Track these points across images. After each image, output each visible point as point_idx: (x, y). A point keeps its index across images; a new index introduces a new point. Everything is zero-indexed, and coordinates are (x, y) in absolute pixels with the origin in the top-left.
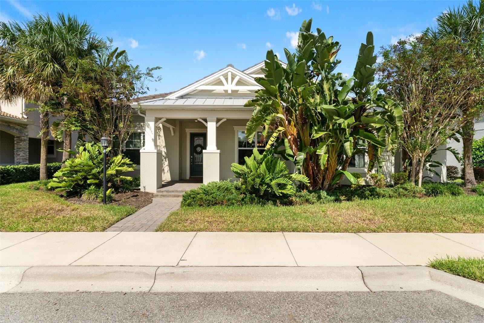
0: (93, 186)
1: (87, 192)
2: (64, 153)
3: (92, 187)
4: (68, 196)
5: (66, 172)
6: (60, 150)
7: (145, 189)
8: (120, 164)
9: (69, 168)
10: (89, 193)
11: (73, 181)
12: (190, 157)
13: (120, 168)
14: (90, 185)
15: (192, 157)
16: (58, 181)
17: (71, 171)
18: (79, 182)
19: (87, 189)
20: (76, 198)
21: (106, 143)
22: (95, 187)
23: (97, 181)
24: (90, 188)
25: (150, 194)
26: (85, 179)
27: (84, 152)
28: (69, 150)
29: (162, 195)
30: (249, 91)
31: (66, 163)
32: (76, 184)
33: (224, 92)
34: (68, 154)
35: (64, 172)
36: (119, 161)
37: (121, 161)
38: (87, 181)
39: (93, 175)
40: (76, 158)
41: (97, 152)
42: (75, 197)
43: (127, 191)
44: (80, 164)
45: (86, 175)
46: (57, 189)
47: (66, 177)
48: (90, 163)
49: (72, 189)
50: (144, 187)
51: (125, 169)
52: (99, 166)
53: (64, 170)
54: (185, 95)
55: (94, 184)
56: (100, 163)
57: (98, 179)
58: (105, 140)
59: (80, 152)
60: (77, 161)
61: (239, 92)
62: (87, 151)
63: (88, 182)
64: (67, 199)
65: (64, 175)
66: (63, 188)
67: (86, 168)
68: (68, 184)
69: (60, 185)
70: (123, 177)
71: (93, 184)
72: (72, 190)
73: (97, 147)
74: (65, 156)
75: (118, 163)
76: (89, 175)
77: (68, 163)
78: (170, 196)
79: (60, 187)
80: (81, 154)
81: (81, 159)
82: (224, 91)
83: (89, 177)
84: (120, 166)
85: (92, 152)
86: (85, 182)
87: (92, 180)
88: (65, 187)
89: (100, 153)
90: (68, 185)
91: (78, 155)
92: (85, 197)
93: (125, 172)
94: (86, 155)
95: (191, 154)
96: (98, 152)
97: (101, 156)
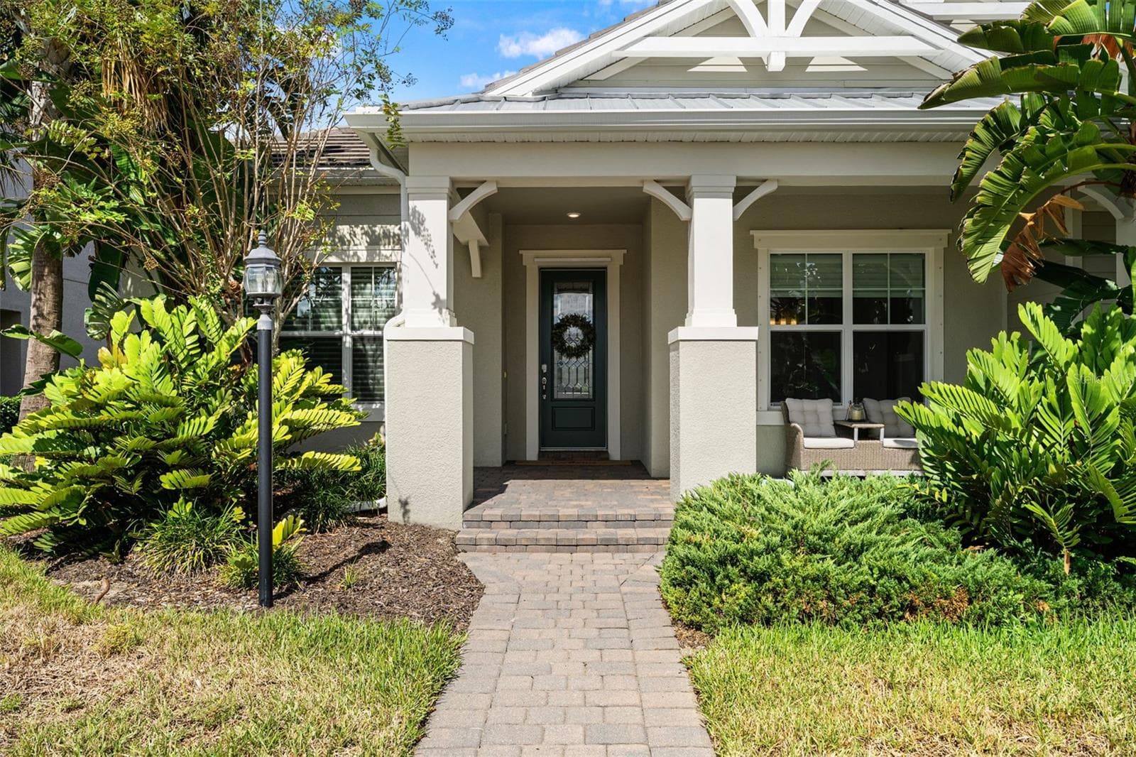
0: (186, 502)
1: (158, 534)
2: (30, 349)
3: (182, 509)
4: (59, 551)
5: (51, 434)
6: (16, 335)
7: (406, 512)
8: (297, 396)
9: (68, 416)
10: (170, 540)
11: (84, 479)
12: (540, 370)
13: (300, 415)
14: (170, 497)
15: (545, 367)
16: (11, 476)
17: (72, 430)
18: (120, 481)
19: (156, 517)
20: (104, 565)
21: (270, 280)
22: (196, 508)
23: (203, 479)
24: (171, 514)
25: (438, 533)
26: (150, 465)
27: (131, 339)
28: (55, 333)
29: (496, 542)
30: (858, 60)
31: (49, 390)
32: (98, 494)
33: (743, 69)
34: (46, 350)
35: (40, 436)
36: (291, 383)
37: (302, 379)
38: (163, 478)
39: (187, 446)
40: (100, 366)
41: (189, 341)
42: (95, 556)
43: (332, 522)
44: (122, 396)
45: (155, 448)
46: (12, 520)
47: (47, 457)
48: (166, 388)
49: (82, 516)
50: (404, 504)
51: (318, 415)
52: (205, 405)
53: (43, 423)
54: (570, 85)
55: (190, 494)
56: (210, 390)
57: (207, 466)
58: (267, 261)
59: (115, 338)
60: (107, 380)
61: (809, 69)
62: (146, 334)
63: (167, 481)
64: (57, 567)
65: (41, 446)
66: (38, 516)
67: (152, 413)
68: (64, 492)
69: (23, 497)
70: (318, 455)
71: (186, 491)
72: (83, 522)
73: (192, 315)
74: (37, 363)
75: (288, 388)
76: (170, 450)
77: (60, 389)
78: (535, 545)
79: (27, 509)
80: (121, 344)
81: (121, 370)
82: (746, 61)
83: (170, 459)
84: (297, 405)
85: (170, 336)
86: (151, 481)
87: (183, 473)
88: (50, 509)
89: (205, 346)
90: (63, 497)
91: (104, 353)
92: (145, 557)
93: (320, 431)
94: (142, 353)
95: (545, 357)
96: (196, 337)
97: (212, 359)
